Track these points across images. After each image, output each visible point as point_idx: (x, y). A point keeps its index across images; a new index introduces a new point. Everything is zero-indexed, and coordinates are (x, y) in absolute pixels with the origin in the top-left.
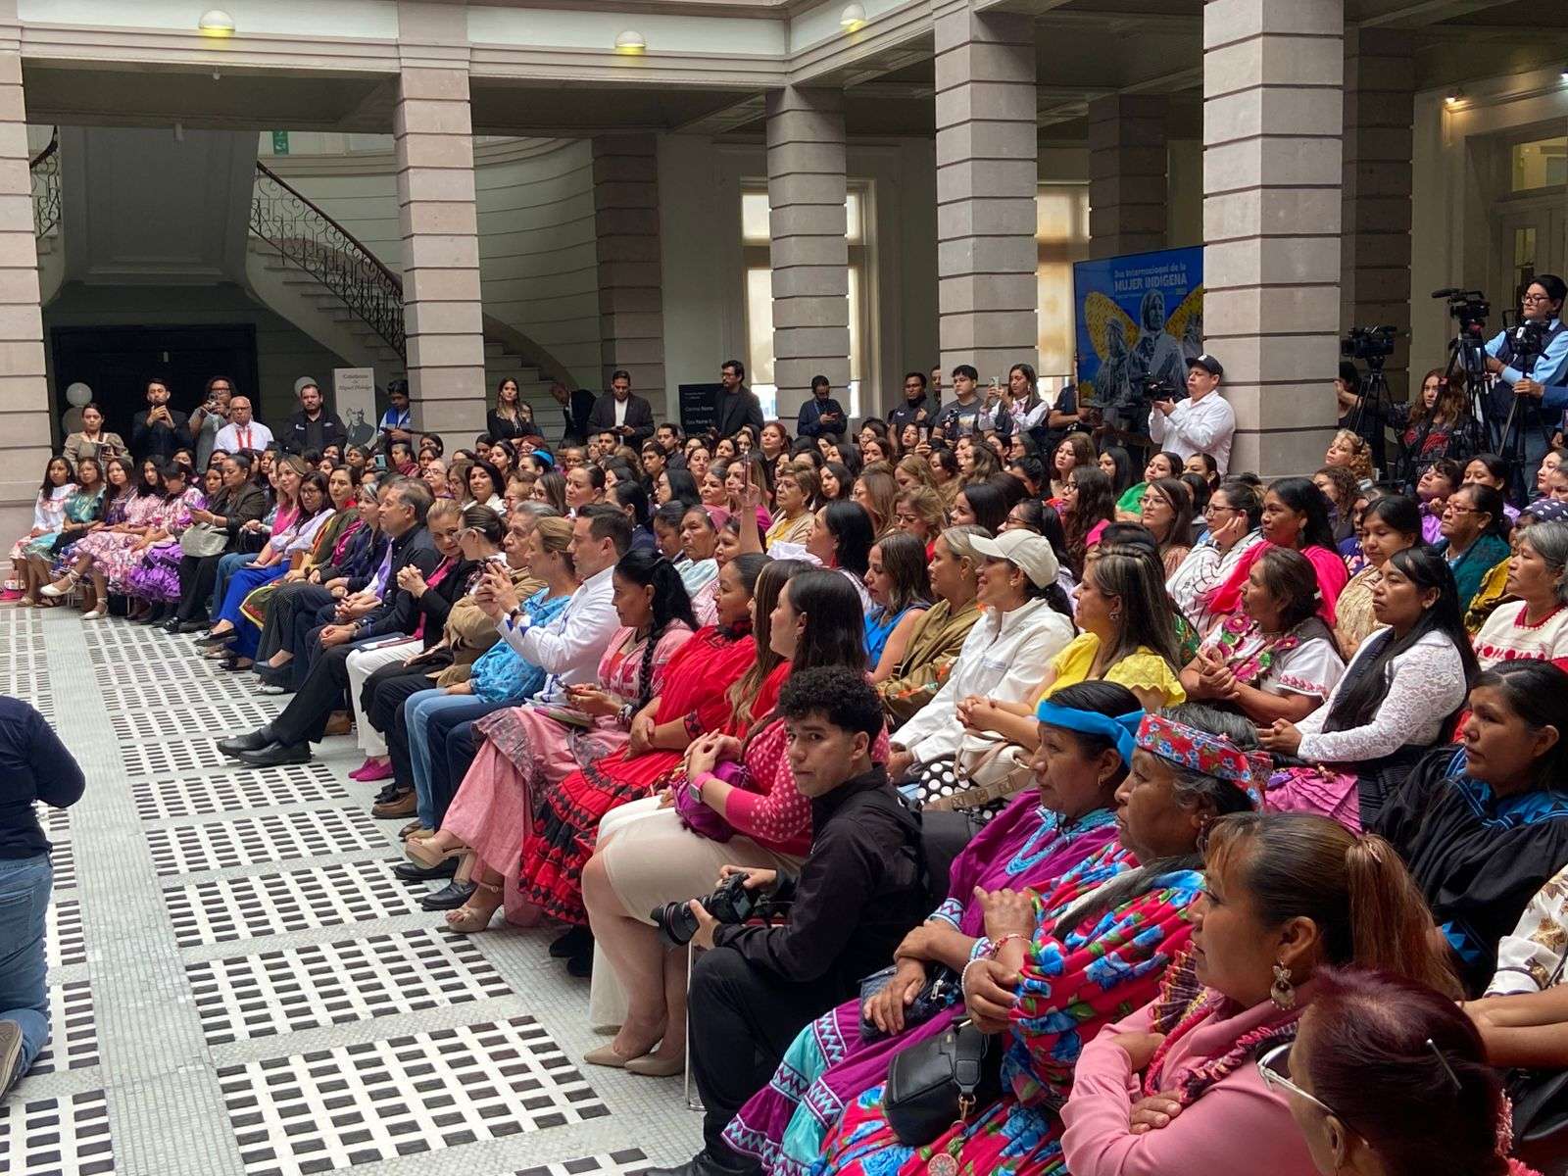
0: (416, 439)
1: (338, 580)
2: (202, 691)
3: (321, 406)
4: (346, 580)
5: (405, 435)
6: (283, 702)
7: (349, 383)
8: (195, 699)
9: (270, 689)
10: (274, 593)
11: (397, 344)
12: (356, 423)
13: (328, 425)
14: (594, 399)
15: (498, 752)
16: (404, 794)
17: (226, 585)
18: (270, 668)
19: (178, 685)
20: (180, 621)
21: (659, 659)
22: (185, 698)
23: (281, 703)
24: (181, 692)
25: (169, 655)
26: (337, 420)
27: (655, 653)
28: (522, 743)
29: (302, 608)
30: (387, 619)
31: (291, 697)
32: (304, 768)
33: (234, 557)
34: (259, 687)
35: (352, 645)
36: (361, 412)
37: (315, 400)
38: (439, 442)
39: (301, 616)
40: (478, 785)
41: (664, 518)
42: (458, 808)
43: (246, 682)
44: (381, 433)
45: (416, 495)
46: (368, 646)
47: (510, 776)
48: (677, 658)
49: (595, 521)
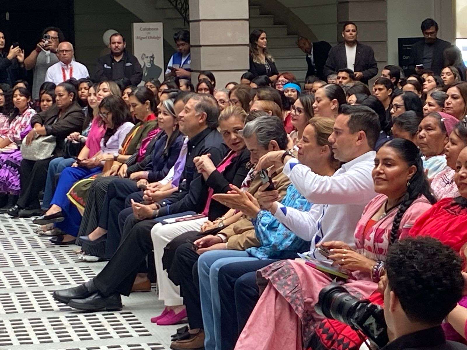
0: (194, 77)
1: (141, 173)
2: (38, 258)
3: (124, 50)
4: (147, 173)
5: (187, 73)
6: (98, 268)
7: (144, 34)
8: (33, 263)
9: (88, 258)
10: (93, 184)
11: (180, 6)
12: (148, 65)
13: (129, 64)
14: (331, 47)
15: (277, 294)
16: (194, 335)
17: (55, 181)
18: (89, 241)
19: (20, 254)
20: (19, 208)
21: (406, 224)
22: (25, 262)
23: (97, 268)
24: (23, 258)
25: (13, 232)
26: (135, 61)
27: (402, 220)
28: (296, 288)
29: (114, 195)
30: (182, 201)
31: (104, 264)
32: (117, 314)
33: (60, 160)
34: (80, 256)
35: (156, 219)
36: (152, 57)
37: (120, 46)
38: (212, 78)
39: (114, 200)
40: (262, 319)
41: (401, 124)
42: (247, 337)
43: (69, 252)
44: (168, 71)
45: (208, 105)
46: (166, 220)
47: (287, 313)
48: (422, 222)
49: (352, 117)
